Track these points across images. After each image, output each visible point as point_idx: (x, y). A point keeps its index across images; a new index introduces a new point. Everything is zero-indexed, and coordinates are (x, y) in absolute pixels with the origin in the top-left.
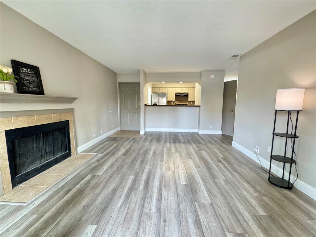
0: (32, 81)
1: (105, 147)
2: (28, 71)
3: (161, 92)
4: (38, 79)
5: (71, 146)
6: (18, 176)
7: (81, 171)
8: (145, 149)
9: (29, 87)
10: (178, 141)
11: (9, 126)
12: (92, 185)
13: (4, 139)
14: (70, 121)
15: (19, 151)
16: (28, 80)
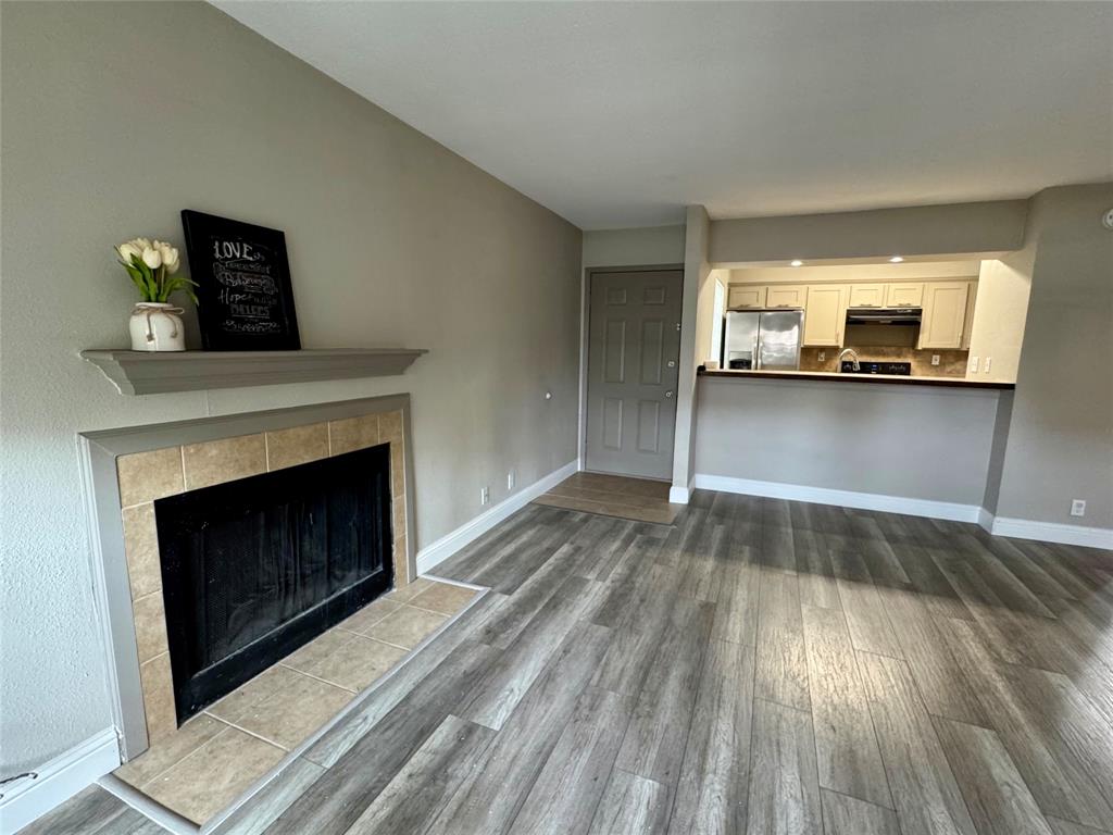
0: (254, 294)
1: (524, 557)
2: (242, 253)
3: (772, 305)
4: (276, 285)
5: (394, 546)
6: (200, 677)
7: (418, 687)
8: (702, 597)
9: (243, 319)
10: (872, 575)
11: (170, 483)
12: (458, 794)
13: (151, 535)
14: (392, 448)
15: (207, 580)
16: (239, 290)
